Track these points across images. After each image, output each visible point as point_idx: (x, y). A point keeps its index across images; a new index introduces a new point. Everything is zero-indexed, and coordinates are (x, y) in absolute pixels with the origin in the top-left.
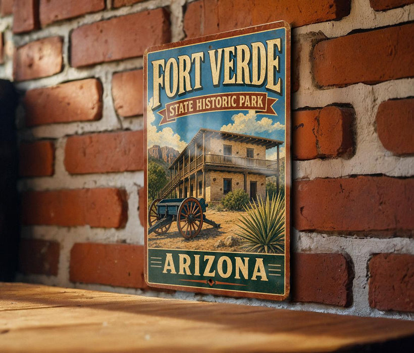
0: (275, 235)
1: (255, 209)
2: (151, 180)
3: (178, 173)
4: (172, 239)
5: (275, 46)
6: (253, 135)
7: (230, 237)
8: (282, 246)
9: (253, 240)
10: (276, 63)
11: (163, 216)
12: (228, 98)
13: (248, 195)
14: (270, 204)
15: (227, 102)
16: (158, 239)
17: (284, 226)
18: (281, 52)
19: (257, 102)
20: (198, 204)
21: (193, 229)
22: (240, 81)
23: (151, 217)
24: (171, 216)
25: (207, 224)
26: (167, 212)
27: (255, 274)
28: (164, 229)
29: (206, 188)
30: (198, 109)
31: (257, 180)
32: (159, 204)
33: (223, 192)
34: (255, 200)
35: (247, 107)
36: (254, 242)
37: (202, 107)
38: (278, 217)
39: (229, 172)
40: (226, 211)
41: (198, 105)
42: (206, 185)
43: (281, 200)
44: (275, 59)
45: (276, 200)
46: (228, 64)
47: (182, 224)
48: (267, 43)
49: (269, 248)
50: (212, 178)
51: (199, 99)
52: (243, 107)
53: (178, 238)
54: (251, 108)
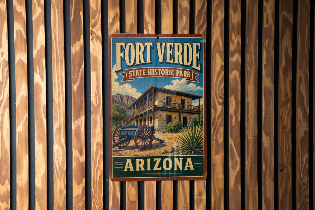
0: (199, 145)
1: (186, 131)
2: (115, 114)
3: (135, 111)
4: (131, 150)
5: (197, 46)
6: (185, 92)
7: (171, 147)
8: (202, 151)
9: (185, 148)
10: (198, 55)
11: (124, 136)
12: (169, 70)
13: (182, 124)
14: (195, 129)
15: (169, 73)
16: (120, 151)
17: (203, 140)
18: (201, 50)
19: (187, 74)
20: (150, 129)
21: (146, 144)
22: (176, 62)
23: (115, 138)
24: (130, 137)
25: (156, 141)
26: (127, 134)
27: (187, 166)
28: (125, 144)
29: (155, 120)
30: (149, 74)
31: (187, 116)
32: (121, 129)
33: (166, 122)
34: (186, 127)
35: (181, 77)
36: (186, 149)
37: (152, 74)
38: (200, 136)
39: (170, 111)
40: (168, 133)
41: (149, 72)
42: (155, 118)
43: (201, 127)
44: (197, 53)
45: (199, 127)
46: (169, 52)
47: (138, 141)
48: (192, 44)
49: (195, 152)
50: (159, 115)
51: (150, 69)
52: (178, 76)
53: (135, 149)
54: (183, 77)
